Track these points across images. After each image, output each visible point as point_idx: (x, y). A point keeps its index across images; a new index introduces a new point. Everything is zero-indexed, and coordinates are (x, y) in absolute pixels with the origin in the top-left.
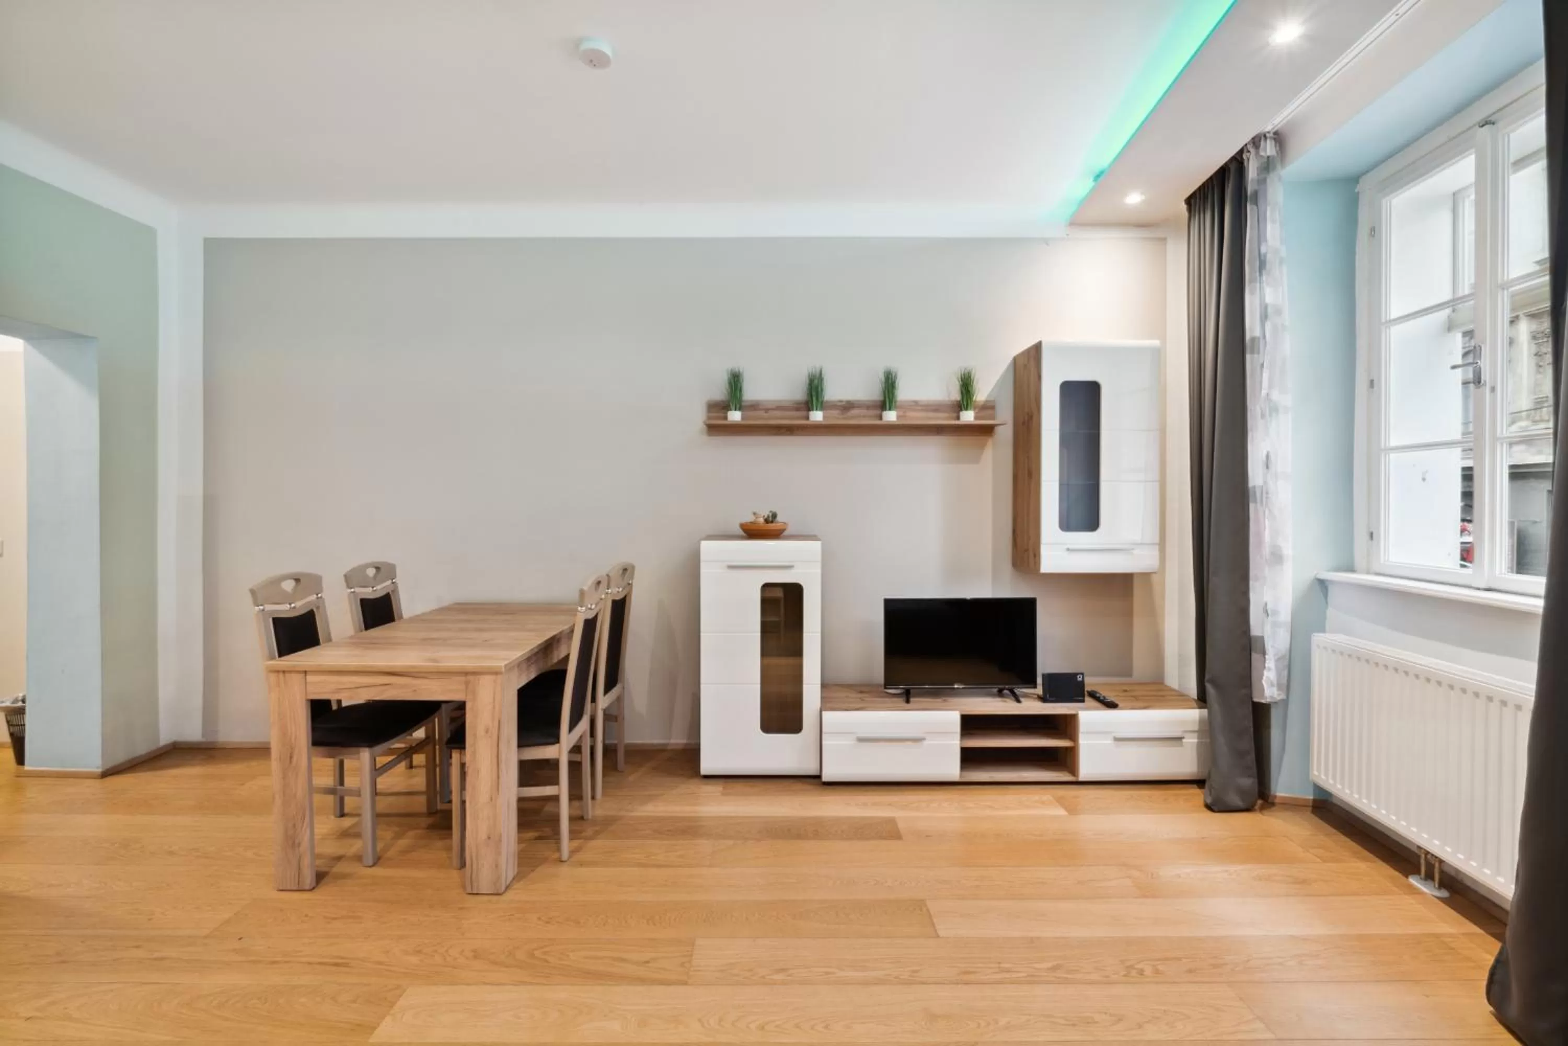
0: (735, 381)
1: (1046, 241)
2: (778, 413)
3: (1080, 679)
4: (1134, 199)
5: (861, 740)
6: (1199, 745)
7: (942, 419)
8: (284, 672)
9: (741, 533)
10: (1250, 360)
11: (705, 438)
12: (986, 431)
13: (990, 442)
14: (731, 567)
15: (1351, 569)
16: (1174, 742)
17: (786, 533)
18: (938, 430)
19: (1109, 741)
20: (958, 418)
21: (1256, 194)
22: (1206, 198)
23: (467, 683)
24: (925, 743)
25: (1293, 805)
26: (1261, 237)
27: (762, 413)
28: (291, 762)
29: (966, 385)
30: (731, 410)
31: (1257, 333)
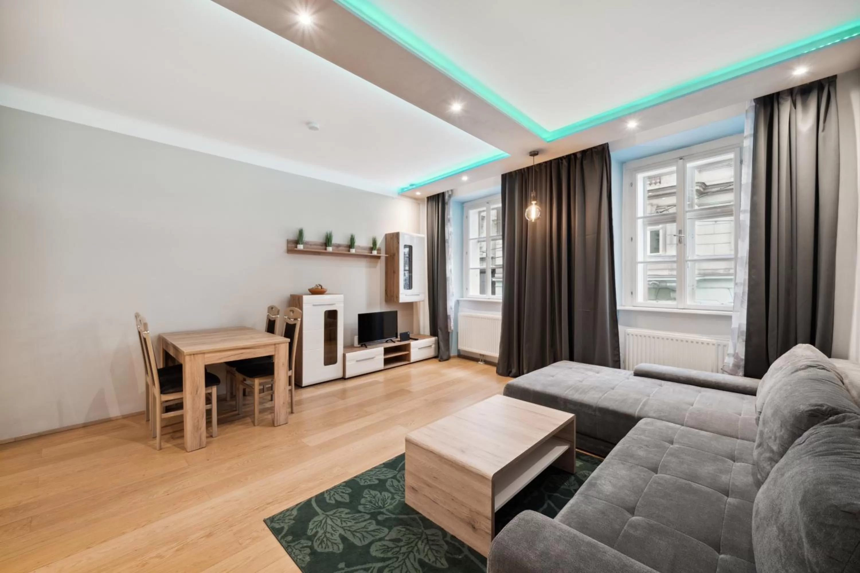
0: (301, 233)
1: (393, 198)
2: (315, 247)
3: (408, 333)
4: (418, 193)
5: (357, 361)
6: (435, 347)
7: (366, 253)
8: (194, 354)
9: (309, 292)
10: (446, 244)
11: (287, 254)
12: (378, 257)
13: (379, 261)
14: (314, 305)
15: (463, 297)
16: (429, 347)
17: (327, 293)
18: (365, 256)
19: (417, 349)
20: (371, 253)
21: (447, 202)
22: (434, 198)
23: (275, 348)
24: (375, 358)
25: (454, 357)
26: (448, 214)
27: (309, 246)
28: (197, 393)
29: (374, 243)
30: (299, 244)
31: (448, 238)
